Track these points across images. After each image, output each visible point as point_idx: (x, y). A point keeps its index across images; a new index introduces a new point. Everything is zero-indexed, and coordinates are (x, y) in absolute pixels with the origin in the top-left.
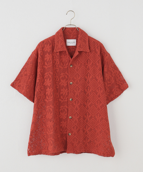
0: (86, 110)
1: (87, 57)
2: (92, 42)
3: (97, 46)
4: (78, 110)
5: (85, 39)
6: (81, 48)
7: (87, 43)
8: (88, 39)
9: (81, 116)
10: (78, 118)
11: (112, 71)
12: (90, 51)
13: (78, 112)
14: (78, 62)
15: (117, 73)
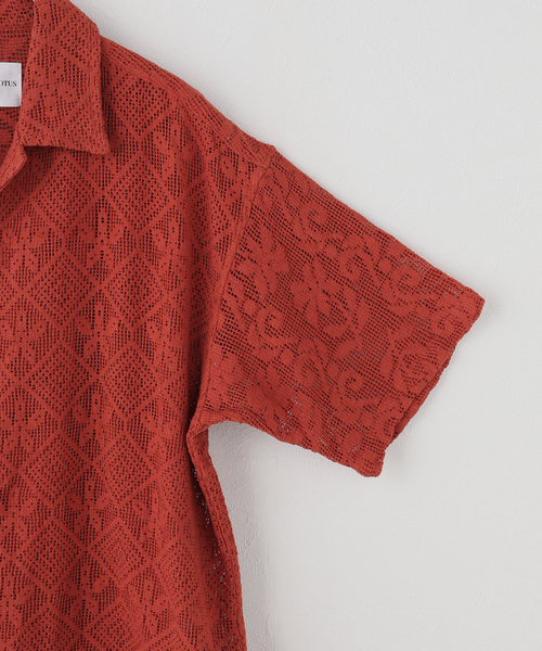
0: (79, 544)
1: (94, 185)
2: (130, 82)
3: (161, 117)
4: (24, 547)
5: (80, 65)
6: (45, 121)
7: (94, 90)
8: (95, 59)
9: (42, 586)
10: (20, 600)
11: (331, 252)
12: (114, 151)
13: (19, 565)
14: (27, 219)
15: (366, 250)
